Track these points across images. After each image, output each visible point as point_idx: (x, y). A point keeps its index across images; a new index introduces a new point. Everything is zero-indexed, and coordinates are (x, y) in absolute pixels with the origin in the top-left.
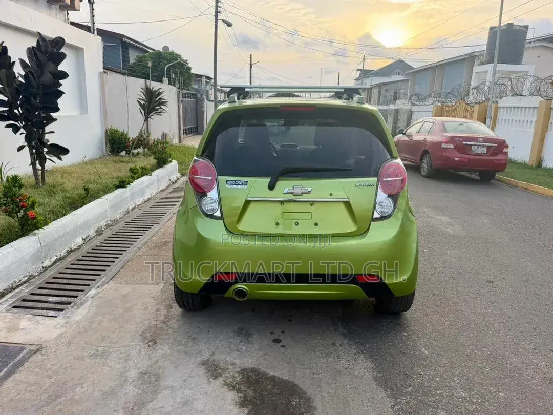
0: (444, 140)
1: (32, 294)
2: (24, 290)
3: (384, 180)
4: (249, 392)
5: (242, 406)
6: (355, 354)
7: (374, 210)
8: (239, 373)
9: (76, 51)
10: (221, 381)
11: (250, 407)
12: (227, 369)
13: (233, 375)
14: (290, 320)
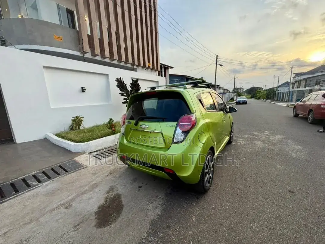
0: (323, 103)
1: (105, 152)
2: (105, 150)
3: (180, 124)
4: (108, 203)
5: (99, 207)
6: (159, 205)
7: (174, 137)
8: (115, 194)
9: (157, 82)
10: (107, 195)
11: (100, 209)
12: (114, 191)
13: (112, 194)
14: (154, 180)
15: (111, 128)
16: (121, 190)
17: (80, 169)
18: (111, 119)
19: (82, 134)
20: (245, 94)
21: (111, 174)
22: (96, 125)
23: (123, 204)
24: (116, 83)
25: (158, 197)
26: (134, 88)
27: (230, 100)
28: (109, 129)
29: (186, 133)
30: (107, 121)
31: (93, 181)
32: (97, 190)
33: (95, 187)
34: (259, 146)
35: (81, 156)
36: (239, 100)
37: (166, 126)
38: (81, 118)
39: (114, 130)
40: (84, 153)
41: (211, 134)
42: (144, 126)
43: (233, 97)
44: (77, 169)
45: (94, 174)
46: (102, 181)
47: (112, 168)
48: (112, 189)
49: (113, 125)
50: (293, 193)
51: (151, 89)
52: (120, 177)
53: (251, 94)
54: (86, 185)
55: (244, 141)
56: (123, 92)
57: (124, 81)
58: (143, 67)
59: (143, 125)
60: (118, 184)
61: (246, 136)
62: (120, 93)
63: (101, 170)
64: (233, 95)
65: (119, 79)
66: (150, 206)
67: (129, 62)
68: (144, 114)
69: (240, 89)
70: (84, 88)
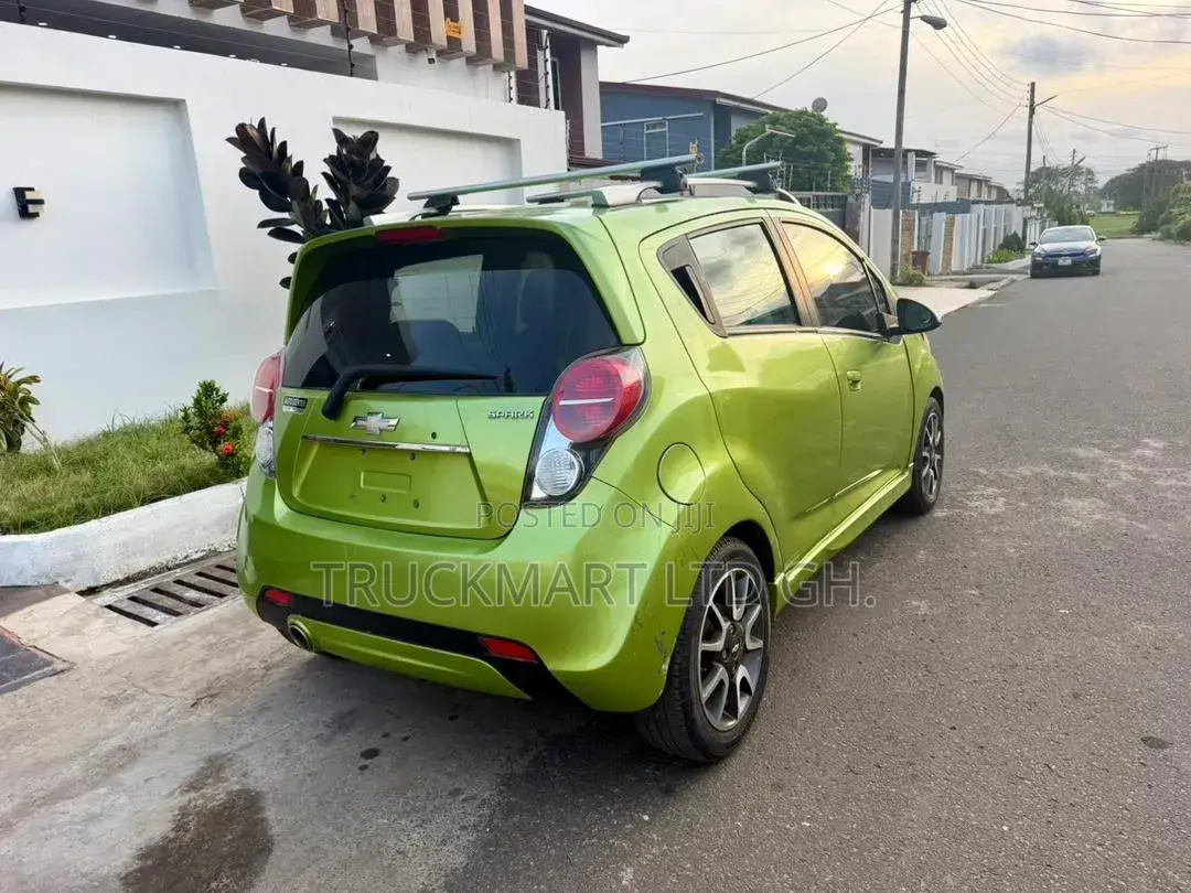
1: (179, 582)
2: (178, 573)
3: (562, 403)
4: (189, 835)
5: (143, 856)
6: (463, 828)
7: (529, 479)
8: (229, 793)
9: (509, 144)
10: (185, 799)
11: (150, 862)
12: (226, 780)
13: (216, 794)
14: (453, 718)
15: (215, 442)
16: (261, 770)
17: (34, 679)
18: (208, 389)
19: (37, 483)
20: (1104, 209)
21: (213, 696)
22: (119, 424)
23: (271, 836)
24: (236, 159)
25: (463, 797)
26: (354, 190)
27: (1002, 247)
28: (202, 446)
29: (591, 450)
30: (186, 397)
31: (108, 737)
32: (127, 777)
33: (121, 766)
34: (1076, 523)
35: (35, 607)
36: (1048, 247)
37: (491, 417)
38: (19, 383)
39: (231, 455)
40: (51, 590)
41: (741, 454)
42: (374, 423)
43: (1017, 228)
44: (14, 678)
45: (114, 702)
46: (161, 735)
47: (220, 665)
48: (214, 768)
49: (226, 425)
50: (1161, 745)
51: (426, 206)
52: (263, 709)
53: (1137, 206)
54: (72, 758)
55: (1002, 500)
56: (286, 215)
57: (284, 144)
58: (413, 49)
59: (371, 414)
60: (251, 744)
61: (1024, 471)
62: (263, 224)
63: (155, 680)
64: (1018, 213)
65: (254, 133)
66: (415, 836)
67: (321, 16)
68: (403, 355)
69: (1075, 171)
70: (29, 196)
